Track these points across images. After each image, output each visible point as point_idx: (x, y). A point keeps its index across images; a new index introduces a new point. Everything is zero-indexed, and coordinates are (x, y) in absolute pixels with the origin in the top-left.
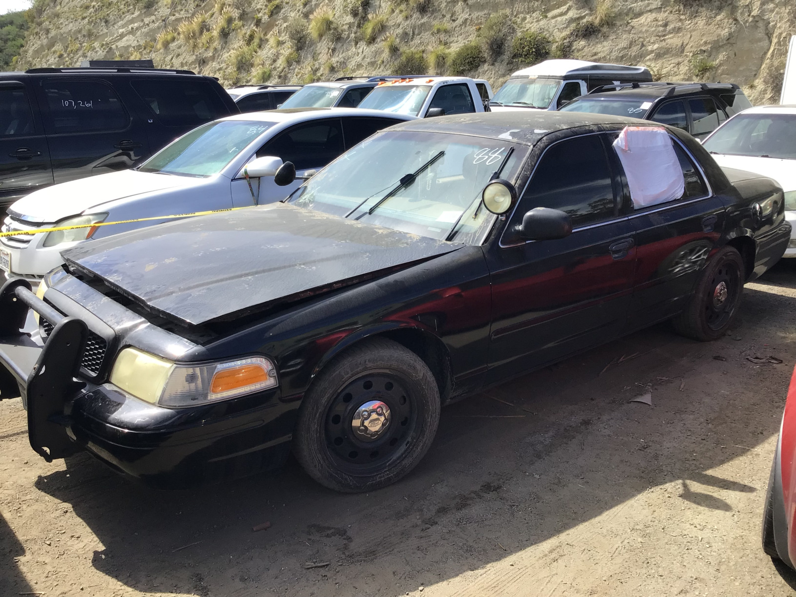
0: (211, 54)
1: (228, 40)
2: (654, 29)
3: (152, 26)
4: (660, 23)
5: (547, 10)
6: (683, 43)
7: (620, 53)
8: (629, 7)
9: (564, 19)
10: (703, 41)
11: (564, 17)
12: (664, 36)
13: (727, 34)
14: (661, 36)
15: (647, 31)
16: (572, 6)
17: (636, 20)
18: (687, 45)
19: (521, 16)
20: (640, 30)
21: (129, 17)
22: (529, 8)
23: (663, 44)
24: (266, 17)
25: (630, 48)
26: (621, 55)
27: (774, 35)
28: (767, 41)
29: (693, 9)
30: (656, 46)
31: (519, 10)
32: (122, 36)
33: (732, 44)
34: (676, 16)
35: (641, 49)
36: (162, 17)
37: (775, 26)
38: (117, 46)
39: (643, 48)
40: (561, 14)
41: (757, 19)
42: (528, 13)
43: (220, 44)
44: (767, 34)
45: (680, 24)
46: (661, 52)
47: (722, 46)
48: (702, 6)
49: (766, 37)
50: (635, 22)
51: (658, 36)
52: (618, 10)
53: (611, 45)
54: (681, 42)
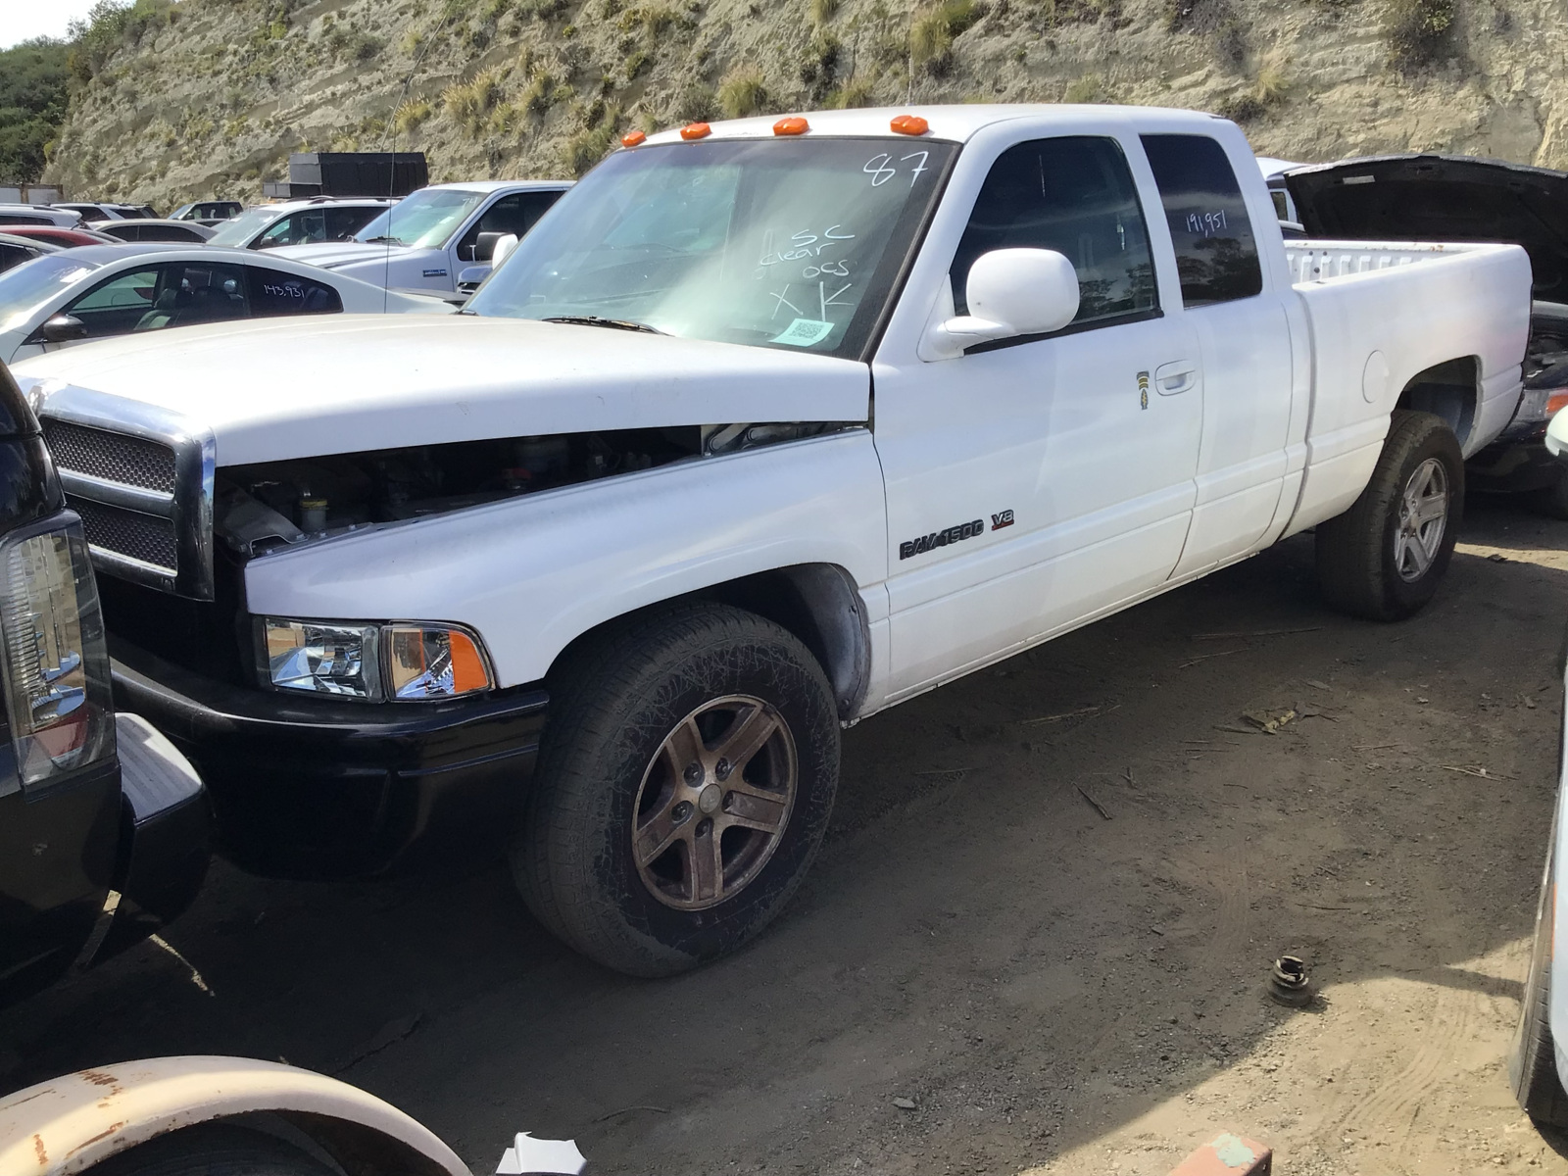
0: (514, 143)
1: (545, 118)
2: (1356, 110)
3: (376, 90)
4: (1368, 100)
5: (1168, 78)
6: (1406, 133)
7: (1302, 146)
8: (1312, 75)
9: (1202, 92)
10: (1438, 130)
11: (1201, 90)
12: (1374, 120)
13: (1477, 119)
14: (1369, 122)
15: (1345, 113)
16: (1214, 72)
17: (1323, 95)
18: (1412, 135)
19: (1123, 85)
20: (1334, 110)
21: (322, 73)
22: (1136, 73)
23: (1373, 133)
24: (625, 78)
25: (1318, 138)
26: (1303, 150)
27: (1549, 122)
28: (1537, 130)
29: (1418, 80)
30: (1361, 137)
31: (1120, 76)
32: (310, 108)
33: (1484, 135)
34: (1392, 89)
35: (1336, 141)
36: (398, 74)
37: (1549, 108)
38: (301, 126)
39: (1340, 140)
40: (1195, 84)
41: (1522, 97)
42: (1136, 81)
43: (530, 125)
44: (1537, 120)
45: (1398, 103)
46: (1371, 146)
47: (1469, 138)
48: (1433, 76)
49: (1536, 124)
50: (1323, 98)
51: (1364, 121)
52: (1295, 79)
53: (1286, 135)
54: (1403, 131)
